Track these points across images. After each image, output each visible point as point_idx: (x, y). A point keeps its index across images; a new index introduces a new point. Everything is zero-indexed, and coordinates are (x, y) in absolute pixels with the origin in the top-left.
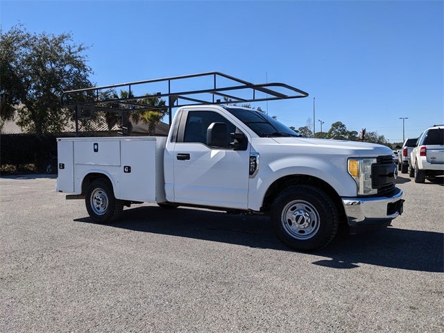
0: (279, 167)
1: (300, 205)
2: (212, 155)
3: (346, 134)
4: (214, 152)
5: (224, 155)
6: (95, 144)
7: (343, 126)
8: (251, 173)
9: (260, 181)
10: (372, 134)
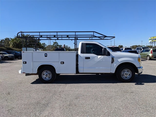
0: (121, 60)
1: (126, 70)
2: (98, 58)
3: (58, 46)
4: (99, 57)
5: (103, 57)
6: (45, 54)
7: (57, 43)
8: (112, 62)
9: (115, 65)
10: (67, 46)
